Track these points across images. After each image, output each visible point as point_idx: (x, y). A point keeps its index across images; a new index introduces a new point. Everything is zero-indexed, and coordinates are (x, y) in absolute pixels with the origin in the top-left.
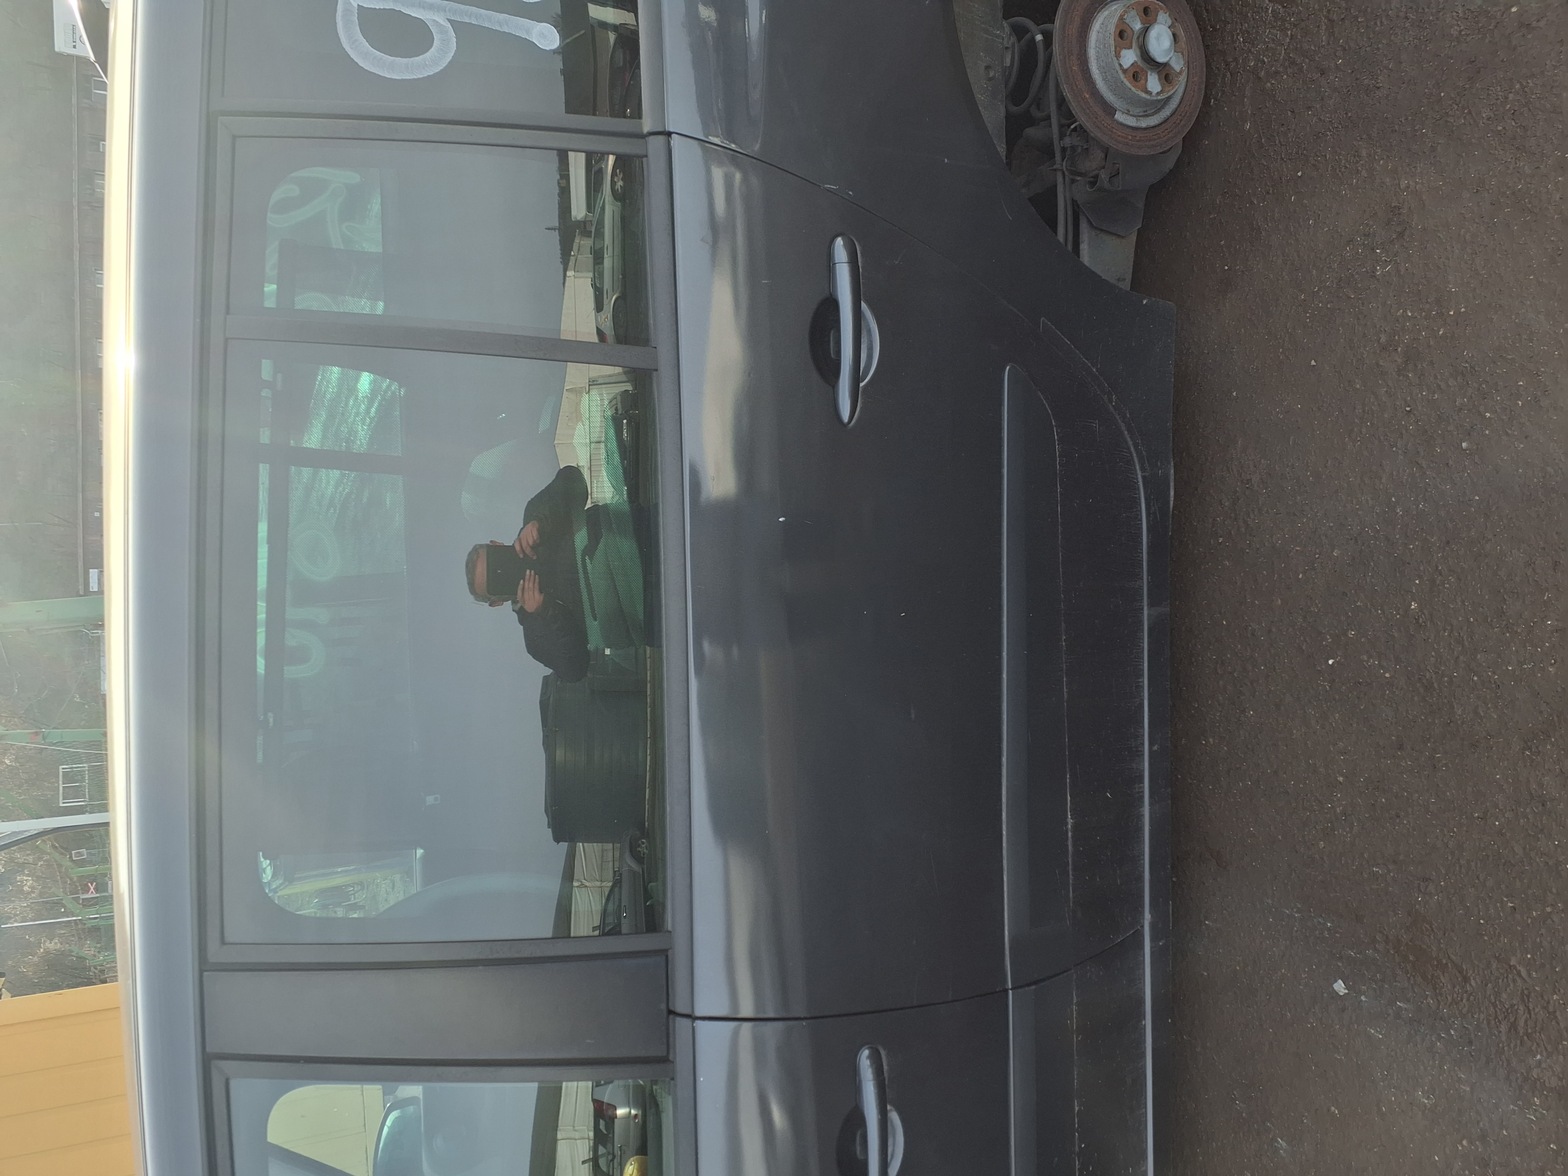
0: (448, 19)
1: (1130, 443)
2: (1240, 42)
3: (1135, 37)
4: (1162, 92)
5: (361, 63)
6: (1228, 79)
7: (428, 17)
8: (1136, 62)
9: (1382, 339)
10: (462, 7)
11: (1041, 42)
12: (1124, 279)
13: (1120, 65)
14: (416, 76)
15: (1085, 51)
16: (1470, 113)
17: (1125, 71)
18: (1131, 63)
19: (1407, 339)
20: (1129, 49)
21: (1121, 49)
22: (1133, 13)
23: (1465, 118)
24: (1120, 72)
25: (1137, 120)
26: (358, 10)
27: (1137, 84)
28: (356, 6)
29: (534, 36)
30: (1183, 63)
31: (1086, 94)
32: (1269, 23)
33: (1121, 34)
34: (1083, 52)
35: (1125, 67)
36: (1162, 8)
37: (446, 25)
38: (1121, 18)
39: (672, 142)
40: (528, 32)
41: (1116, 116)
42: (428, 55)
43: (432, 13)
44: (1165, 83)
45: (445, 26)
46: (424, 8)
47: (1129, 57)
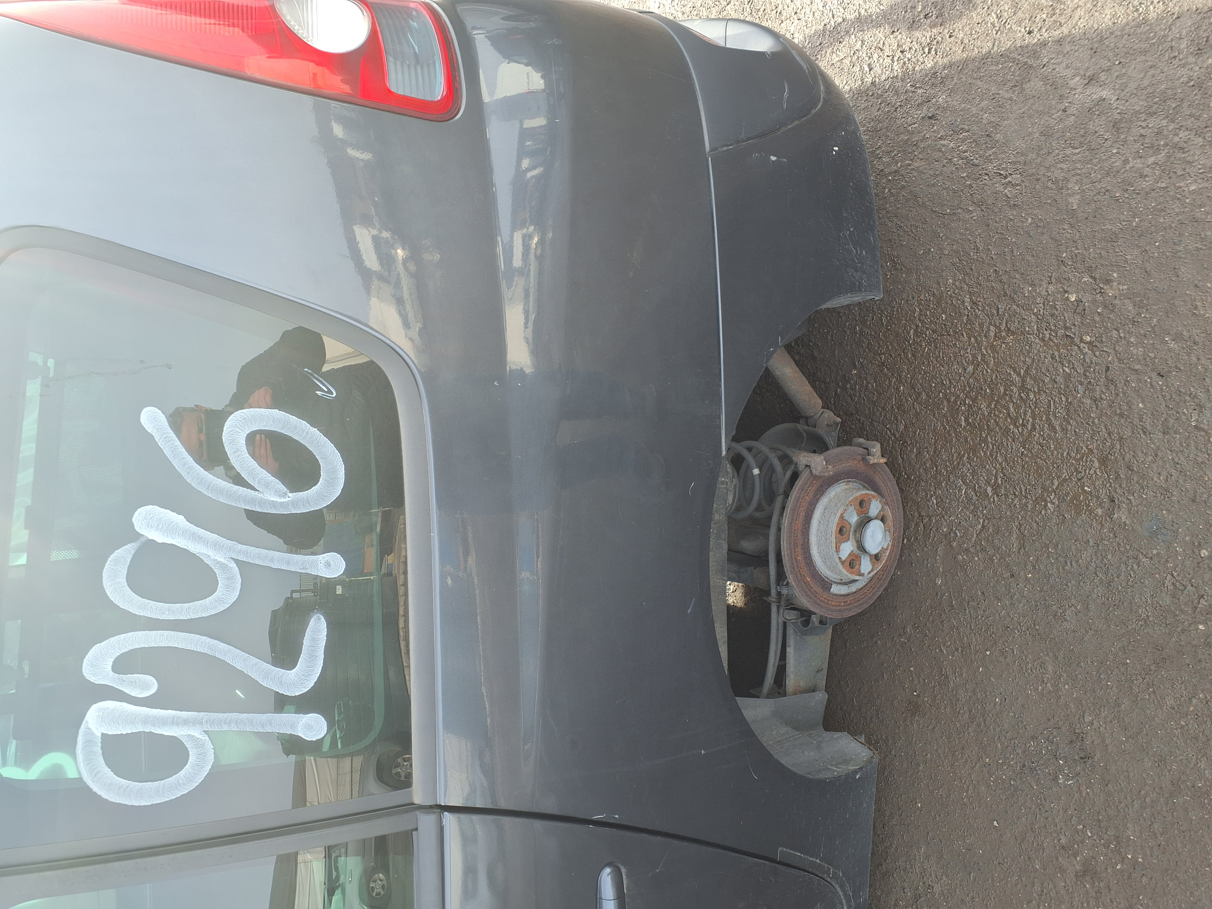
0: (204, 731)
1: (841, 893)
2: (933, 503)
3: (852, 530)
4: (872, 570)
5: (105, 796)
6: (921, 530)
7: (182, 733)
8: (852, 551)
9: (1062, 840)
10: (221, 715)
11: (757, 476)
12: (822, 670)
13: (840, 558)
14: (168, 798)
15: (808, 539)
16: (1154, 692)
17: (843, 563)
18: (849, 553)
19: (1085, 853)
20: (847, 541)
21: (841, 544)
22: (851, 508)
23: (1149, 694)
24: (839, 564)
25: (848, 587)
26: (101, 739)
27: (853, 570)
28: (99, 735)
29: (299, 729)
30: (889, 539)
31: (807, 578)
32: (962, 502)
33: (841, 531)
34: (806, 540)
35: (843, 559)
36: (874, 497)
37: (203, 738)
38: (842, 517)
39: (444, 820)
40: (293, 726)
41: (832, 590)
42: (182, 773)
43: (187, 728)
44: (875, 561)
45: (201, 739)
46: (177, 724)
47: (848, 548)
